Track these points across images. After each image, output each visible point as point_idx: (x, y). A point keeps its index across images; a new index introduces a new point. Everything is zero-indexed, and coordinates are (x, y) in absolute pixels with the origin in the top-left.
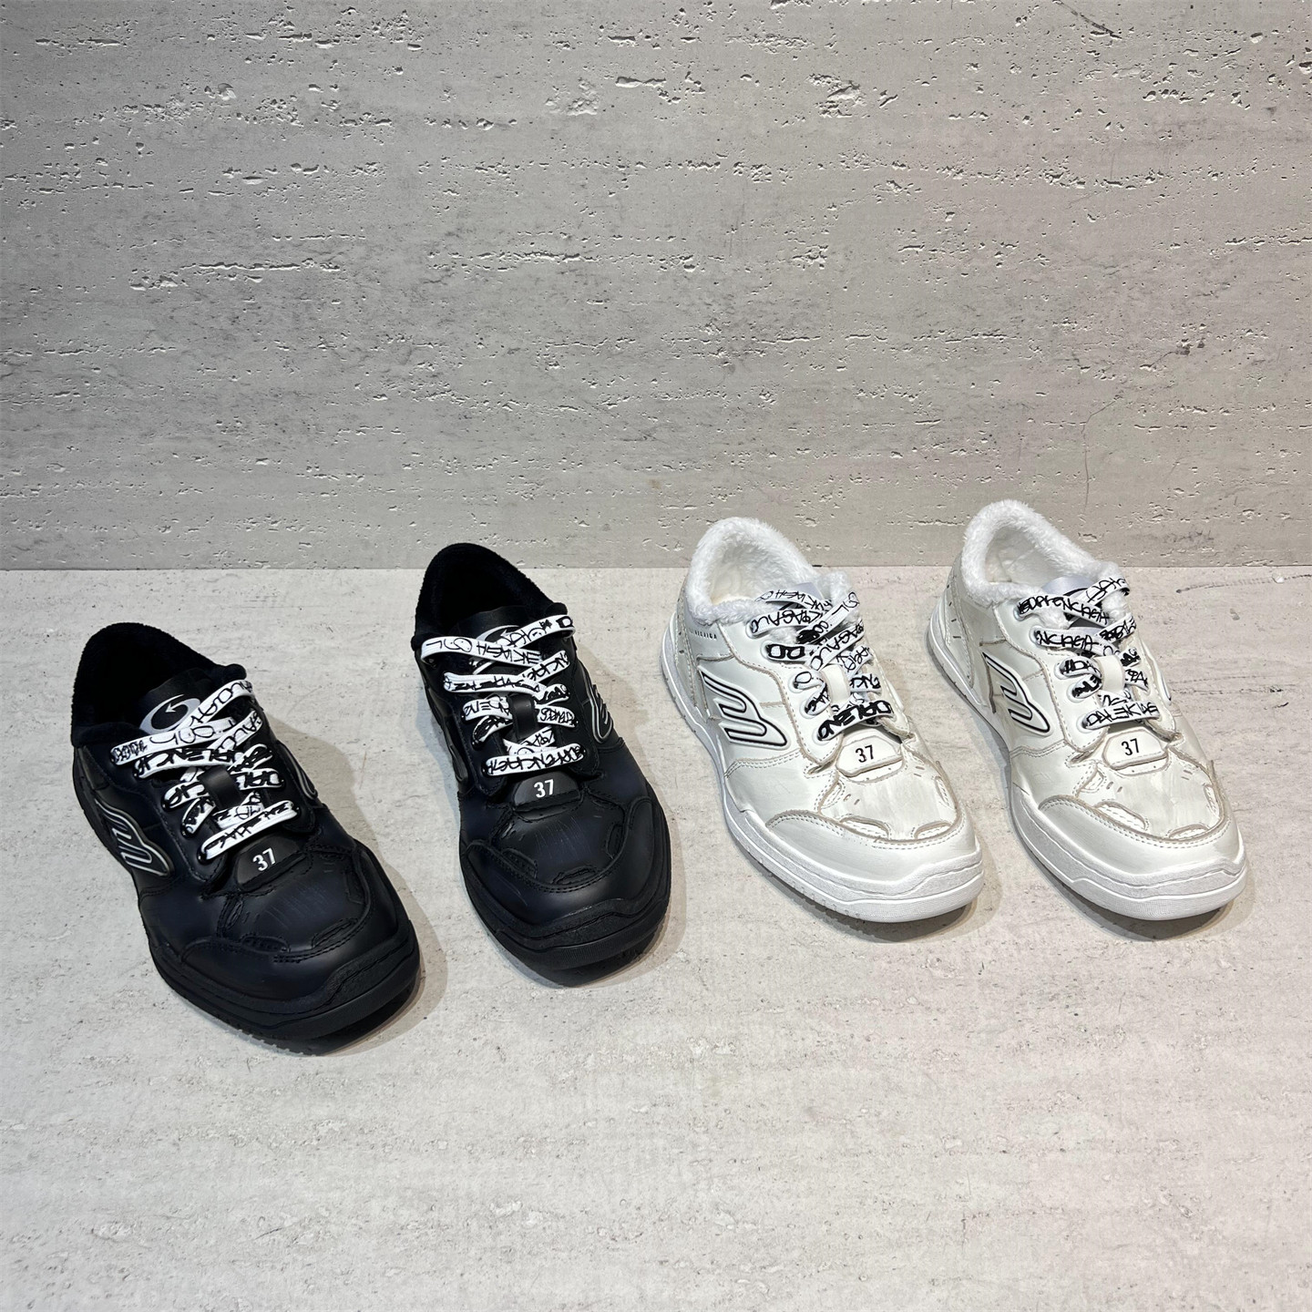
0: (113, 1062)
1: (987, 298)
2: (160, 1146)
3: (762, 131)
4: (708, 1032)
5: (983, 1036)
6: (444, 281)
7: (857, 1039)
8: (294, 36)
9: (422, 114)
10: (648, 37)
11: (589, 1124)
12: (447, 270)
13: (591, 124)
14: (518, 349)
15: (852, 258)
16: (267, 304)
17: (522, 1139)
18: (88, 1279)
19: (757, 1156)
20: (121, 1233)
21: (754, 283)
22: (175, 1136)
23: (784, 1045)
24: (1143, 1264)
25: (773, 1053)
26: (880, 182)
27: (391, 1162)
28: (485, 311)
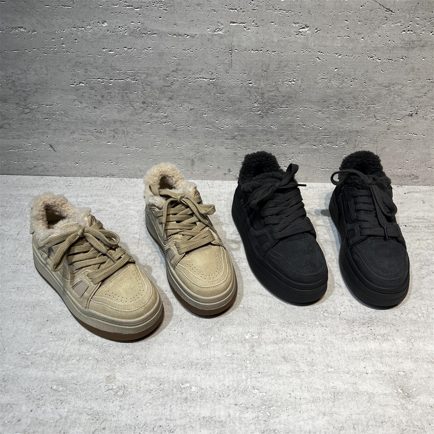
0: (58, 334)
1: (347, 96)
2: (74, 361)
3: (276, 40)
4: (250, 331)
5: (341, 335)
6: (171, 86)
7: (299, 335)
8: (127, 6)
9: (167, 32)
10: (241, 9)
11: (212, 359)
12: (172, 83)
13: (221, 37)
14: (193, 109)
15: (303, 82)
16: (114, 92)
17: (190, 363)
18: (50, 403)
19: (267, 371)
20: (61, 389)
21: (271, 90)
22: (78, 358)
23: (275, 336)
24: (393, 411)
25: (272, 338)
26: (314, 57)
27: (148, 369)
28: (184, 96)
